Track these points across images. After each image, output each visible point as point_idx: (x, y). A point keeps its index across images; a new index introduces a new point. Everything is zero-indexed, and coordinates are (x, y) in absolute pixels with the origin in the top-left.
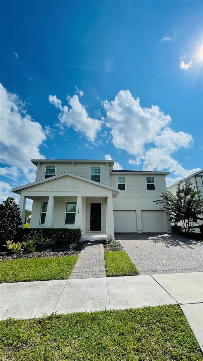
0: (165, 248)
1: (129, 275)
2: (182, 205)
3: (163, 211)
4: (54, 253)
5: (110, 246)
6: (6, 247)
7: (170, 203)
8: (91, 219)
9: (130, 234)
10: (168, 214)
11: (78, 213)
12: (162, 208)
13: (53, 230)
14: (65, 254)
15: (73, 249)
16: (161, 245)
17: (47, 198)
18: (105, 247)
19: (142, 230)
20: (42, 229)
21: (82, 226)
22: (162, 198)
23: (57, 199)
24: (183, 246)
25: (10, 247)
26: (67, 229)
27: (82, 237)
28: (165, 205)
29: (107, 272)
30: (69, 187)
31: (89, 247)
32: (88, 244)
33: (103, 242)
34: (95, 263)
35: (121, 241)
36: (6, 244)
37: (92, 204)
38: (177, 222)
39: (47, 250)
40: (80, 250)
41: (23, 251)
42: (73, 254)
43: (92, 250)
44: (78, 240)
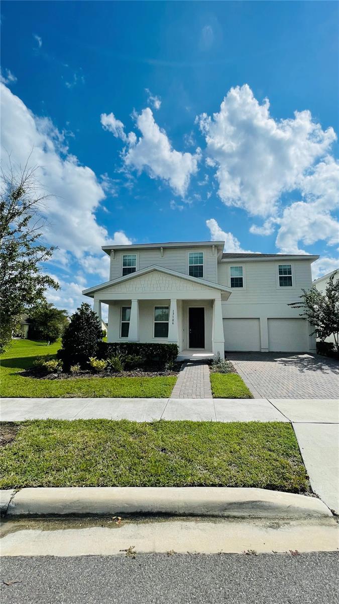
0: (298, 372)
1: (240, 398)
2: (334, 311)
3: (304, 319)
4: (146, 373)
5: (218, 367)
6: (89, 364)
7: (315, 306)
8: (190, 331)
9: (249, 353)
10: (312, 323)
11: (173, 323)
12: (302, 315)
13: (140, 345)
14: (159, 374)
15: (170, 368)
16: (293, 369)
17: (130, 302)
18: (211, 368)
19: (268, 347)
20: (126, 344)
21: (178, 341)
22: (303, 299)
23: (142, 304)
24: (325, 371)
25: (95, 364)
26: (158, 345)
27: (178, 355)
28: (307, 311)
29: (213, 394)
30: (158, 285)
31: (189, 367)
32: (188, 364)
33: (209, 362)
34: (198, 385)
35: (233, 362)
36: (89, 361)
37: (190, 309)
38: (326, 337)
39: (137, 369)
40: (179, 371)
41: (111, 370)
42: (169, 374)
43: (194, 371)
44: (174, 358)
